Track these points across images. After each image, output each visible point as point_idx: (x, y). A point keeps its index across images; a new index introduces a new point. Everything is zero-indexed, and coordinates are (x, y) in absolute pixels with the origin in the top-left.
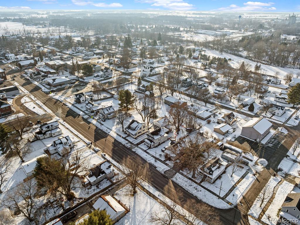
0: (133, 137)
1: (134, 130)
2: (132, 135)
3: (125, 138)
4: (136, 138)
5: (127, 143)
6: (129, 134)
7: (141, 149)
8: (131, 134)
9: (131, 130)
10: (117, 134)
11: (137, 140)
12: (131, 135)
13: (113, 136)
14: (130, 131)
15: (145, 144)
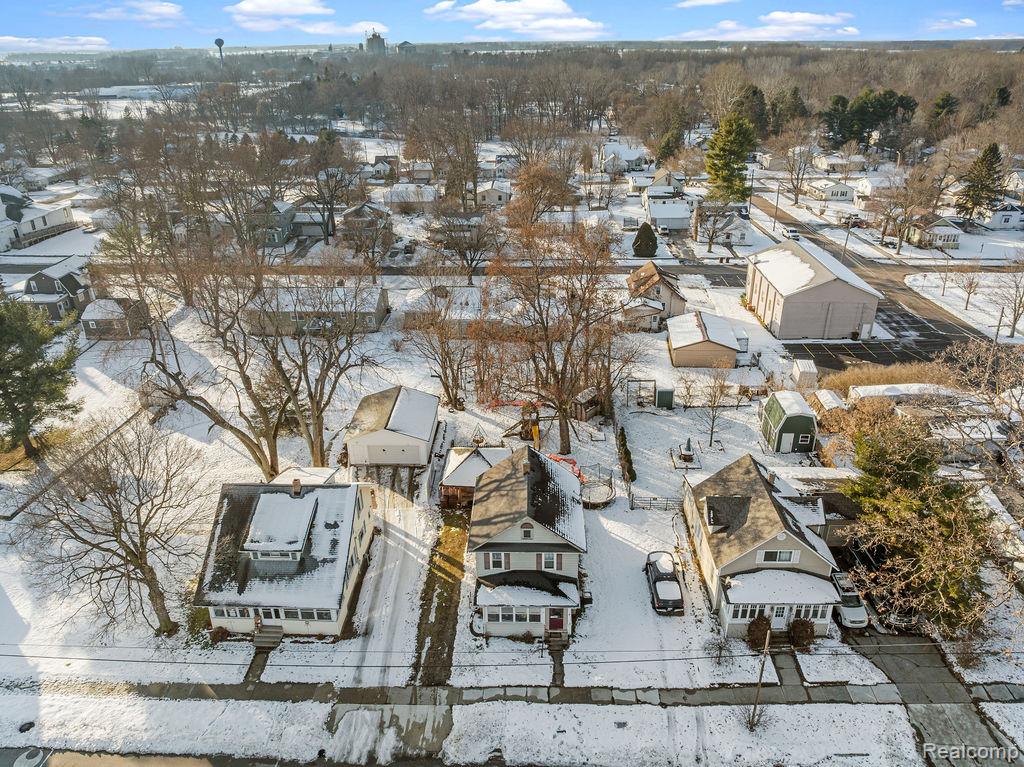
0: (321, 637)
1: (305, 564)
2: (308, 615)
3: (253, 689)
4: (349, 632)
5: (331, 726)
6: (261, 628)
7: (504, 694)
8: (291, 614)
9: (271, 577)
10: (143, 690)
11: (377, 643)
12: (291, 626)
13: (99, 734)
14: (260, 593)
15: (487, 637)
